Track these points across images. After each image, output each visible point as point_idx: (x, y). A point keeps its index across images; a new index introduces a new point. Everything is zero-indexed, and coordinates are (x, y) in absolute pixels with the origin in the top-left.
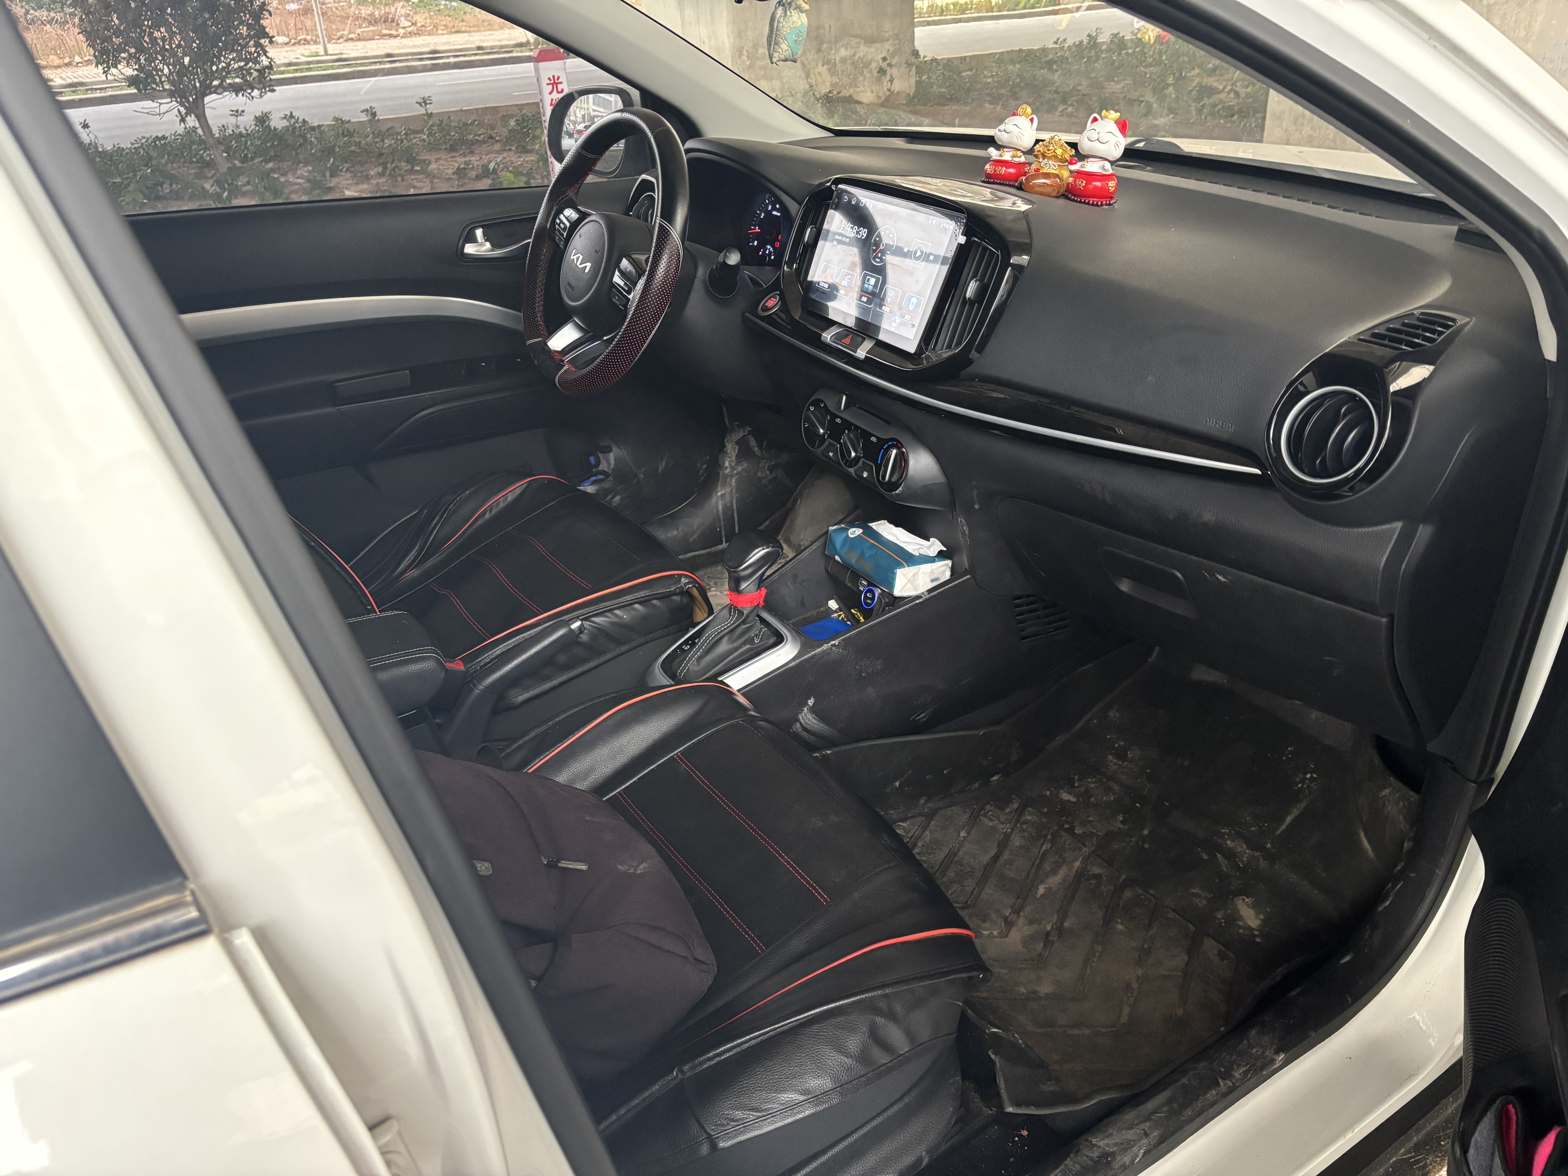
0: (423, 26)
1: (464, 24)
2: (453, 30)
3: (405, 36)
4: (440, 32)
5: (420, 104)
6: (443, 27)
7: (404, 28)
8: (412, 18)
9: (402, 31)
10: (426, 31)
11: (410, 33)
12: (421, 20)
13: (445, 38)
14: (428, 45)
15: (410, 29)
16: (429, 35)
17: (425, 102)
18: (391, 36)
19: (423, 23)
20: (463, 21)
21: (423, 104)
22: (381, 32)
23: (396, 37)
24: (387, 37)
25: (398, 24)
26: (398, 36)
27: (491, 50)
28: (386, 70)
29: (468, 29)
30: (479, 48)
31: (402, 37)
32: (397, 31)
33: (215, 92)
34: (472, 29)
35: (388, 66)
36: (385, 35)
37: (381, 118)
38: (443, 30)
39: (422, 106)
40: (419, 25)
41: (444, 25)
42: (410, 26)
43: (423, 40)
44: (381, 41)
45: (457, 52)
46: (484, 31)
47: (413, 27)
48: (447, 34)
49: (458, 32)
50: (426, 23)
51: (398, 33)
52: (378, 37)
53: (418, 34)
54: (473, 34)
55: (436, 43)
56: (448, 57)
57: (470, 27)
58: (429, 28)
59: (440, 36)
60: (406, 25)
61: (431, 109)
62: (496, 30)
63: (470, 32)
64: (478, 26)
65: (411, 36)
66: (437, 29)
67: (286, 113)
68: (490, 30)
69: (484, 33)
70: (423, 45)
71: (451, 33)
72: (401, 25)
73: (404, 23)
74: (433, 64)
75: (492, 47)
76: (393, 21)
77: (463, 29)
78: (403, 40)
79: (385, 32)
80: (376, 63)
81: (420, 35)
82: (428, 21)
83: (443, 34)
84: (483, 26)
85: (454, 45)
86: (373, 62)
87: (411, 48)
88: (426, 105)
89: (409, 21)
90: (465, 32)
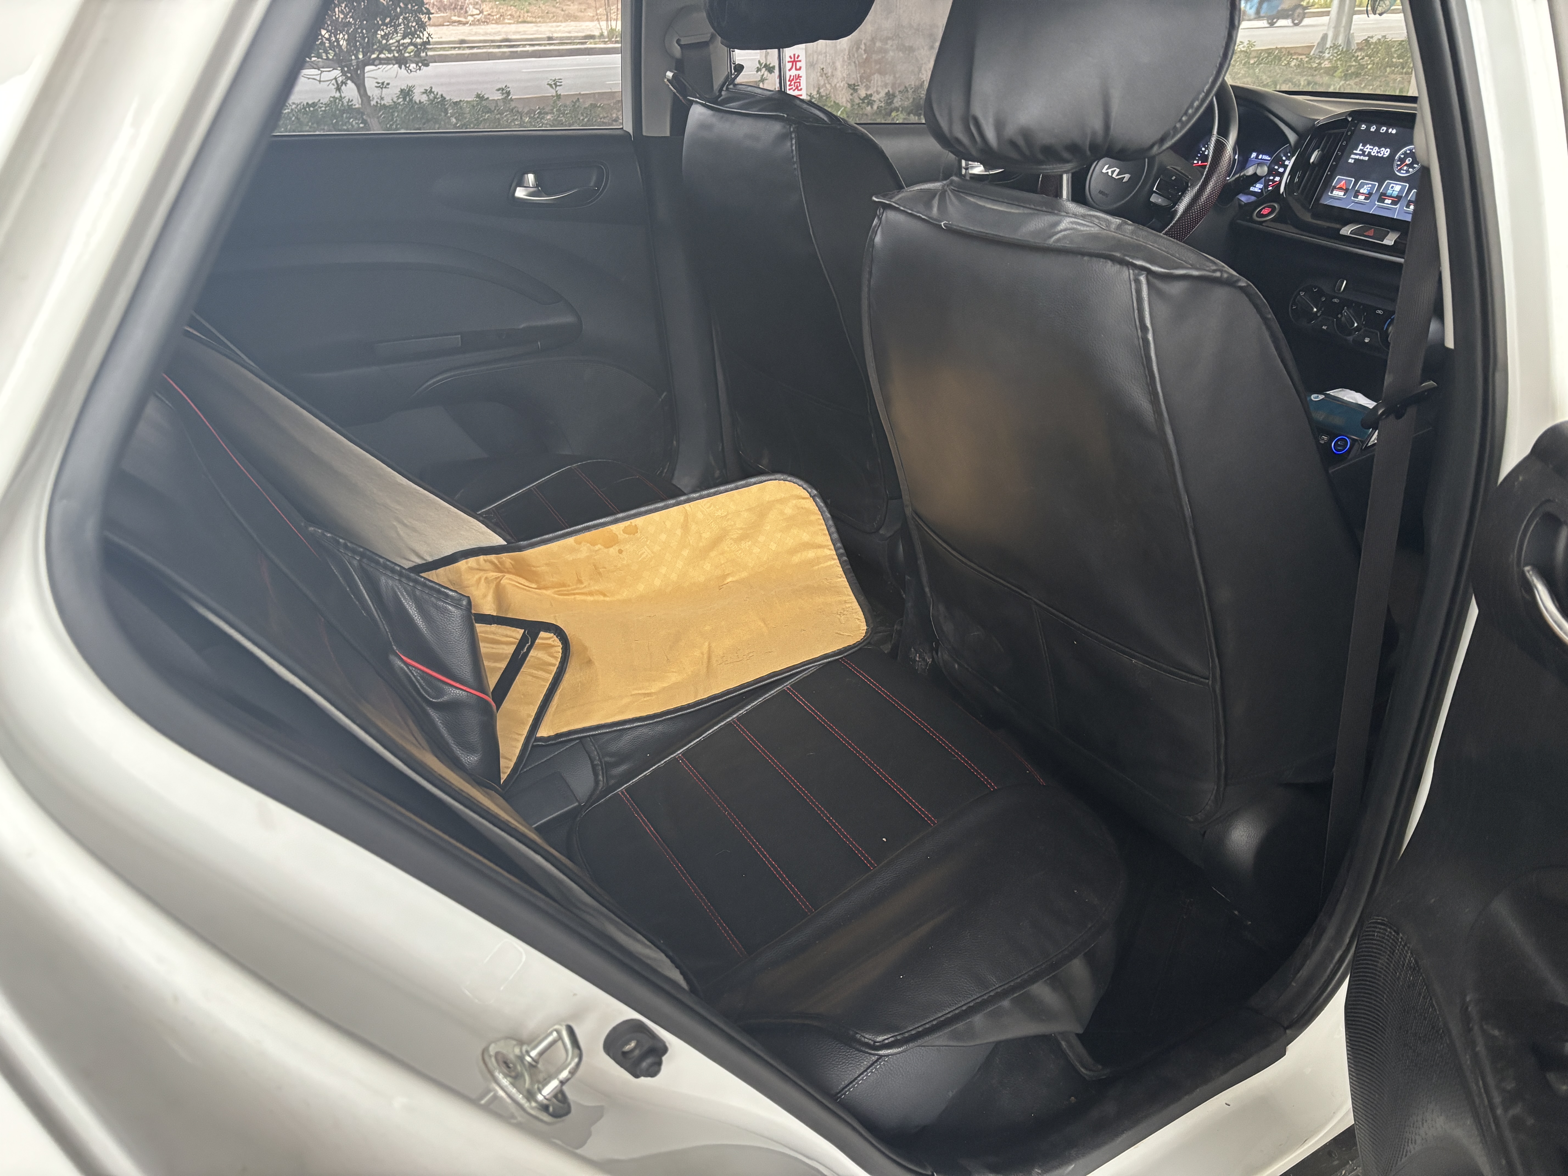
0: (489, 14)
1: (529, 14)
2: (520, 20)
3: (473, 24)
4: (507, 21)
5: (550, 85)
6: (509, 17)
7: (472, 15)
8: (480, 7)
9: (470, 19)
10: (492, 20)
11: (478, 20)
12: (487, 8)
13: (513, 27)
14: (498, 33)
15: (478, 17)
16: (497, 23)
17: (555, 84)
18: (460, 22)
19: (489, 12)
20: (528, 12)
21: (554, 86)
22: (450, 18)
23: (465, 24)
24: (456, 24)
25: (466, 12)
26: (467, 23)
27: (562, 41)
28: (466, 55)
29: (534, 20)
30: (550, 38)
31: (470, 24)
32: (466, 18)
33: (373, 64)
34: (538, 20)
35: (468, 51)
36: (455, 22)
37: (513, 97)
38: (509, 19)
39: (552, 87)
40: (485, 13)
41: (510, 15)
42: (478, 14)
43: (492, 29)
44: (451, 27)
45: (532, 42)
46: (549, 22)
47: (481, 15)
48: (514, 23)
49: (524, 22)
50: (492, 12)
51: (468, 20)
52: (448, 24)
53: (486, 22)
54: (539, 25)
55: (506, 33)
56: (524, 46)
57: (535, 17)
58: (495, 17)
59: (508, 25)
60: (474, 13)
61: (561, 91)
62: (561, 21)
63: (535, 22)
64: (542, 17)
65: (479, 24)
66: (504, 19)
67: (427, 88)
68: (554, 22)
69: (550, 24)
70: (495, 34)
71: (518, 22)
72: (470, 13)
73: (472, 10)
74: (511, 52)
75: (561, 38)
76: (461, 9)
77: (529, 19)
78: (472, 27)
79: (455, 18)
80: (455, 48)
81: (488, 23)
82: (495, 10)
83: (510, 24)
84: (548, 17)
85: (525, 34)
86: (452, 48)
87: (483, 35)
88: (556, 87)
89: (477, 9)
90: (531, 22)
